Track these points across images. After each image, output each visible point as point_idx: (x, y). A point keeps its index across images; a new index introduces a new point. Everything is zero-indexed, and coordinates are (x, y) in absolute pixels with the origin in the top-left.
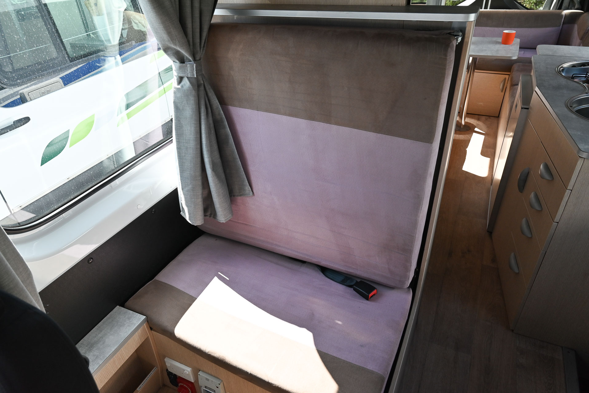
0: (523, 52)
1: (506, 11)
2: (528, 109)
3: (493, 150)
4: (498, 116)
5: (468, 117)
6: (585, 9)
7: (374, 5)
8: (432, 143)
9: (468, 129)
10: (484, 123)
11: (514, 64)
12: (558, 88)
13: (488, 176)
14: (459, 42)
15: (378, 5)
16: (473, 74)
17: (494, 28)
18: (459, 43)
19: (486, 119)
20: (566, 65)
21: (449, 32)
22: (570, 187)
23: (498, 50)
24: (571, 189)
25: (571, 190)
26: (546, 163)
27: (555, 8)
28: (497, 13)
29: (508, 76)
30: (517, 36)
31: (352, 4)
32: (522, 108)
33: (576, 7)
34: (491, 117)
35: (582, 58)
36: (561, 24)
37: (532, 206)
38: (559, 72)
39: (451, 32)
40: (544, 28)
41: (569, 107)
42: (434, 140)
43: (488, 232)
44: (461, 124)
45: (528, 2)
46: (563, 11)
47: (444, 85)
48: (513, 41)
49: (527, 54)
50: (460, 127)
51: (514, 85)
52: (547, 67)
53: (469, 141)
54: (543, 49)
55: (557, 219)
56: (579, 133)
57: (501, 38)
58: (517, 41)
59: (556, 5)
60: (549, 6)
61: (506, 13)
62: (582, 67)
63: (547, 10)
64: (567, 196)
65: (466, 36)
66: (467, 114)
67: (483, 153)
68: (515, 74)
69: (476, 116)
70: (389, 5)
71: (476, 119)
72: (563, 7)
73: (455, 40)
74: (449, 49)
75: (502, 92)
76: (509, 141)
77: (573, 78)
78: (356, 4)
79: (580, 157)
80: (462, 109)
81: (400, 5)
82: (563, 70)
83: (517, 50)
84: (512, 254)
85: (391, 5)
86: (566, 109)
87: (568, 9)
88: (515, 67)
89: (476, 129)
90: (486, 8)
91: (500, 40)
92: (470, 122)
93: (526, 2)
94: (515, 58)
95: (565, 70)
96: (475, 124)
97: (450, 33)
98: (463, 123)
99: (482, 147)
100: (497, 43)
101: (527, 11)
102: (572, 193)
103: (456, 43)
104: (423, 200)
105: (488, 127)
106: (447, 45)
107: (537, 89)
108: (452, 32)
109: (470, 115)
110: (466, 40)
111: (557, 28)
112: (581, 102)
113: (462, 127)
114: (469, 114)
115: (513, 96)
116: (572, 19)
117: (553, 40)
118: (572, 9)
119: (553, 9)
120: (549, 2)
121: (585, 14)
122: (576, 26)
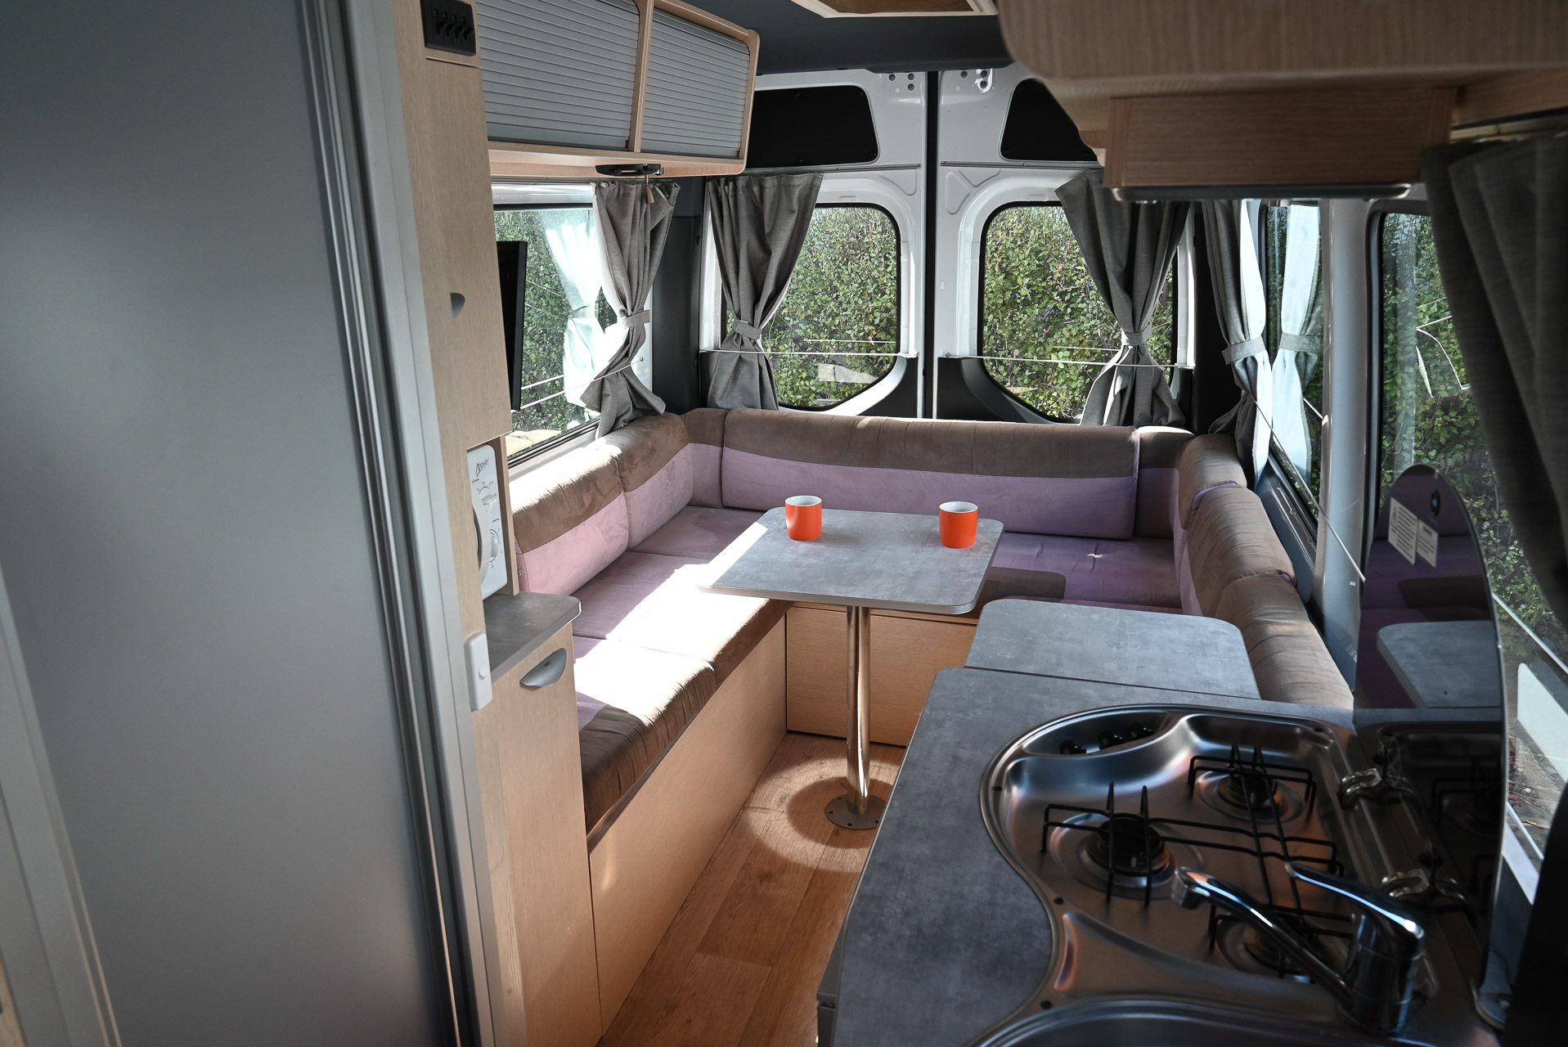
0: (1036, 550)
1: (976, 427)
6: (1196, 427)
17: (948, 475)
20: (1031, 741)
27: (1115, 418)
33: (1170, 419)
36: (1133, 469)
38: (992, 794)
40: (1092, 480)
44: (856, 792)
46: (1134, 430)
50: (856, 809)
54: (995, 629)
59: (1117, 411)
60: (1098, 412)
61: (975, 434)
63: (1093, 425)
72: (1136, 417)
82: (1017, 772)
87: (1148, 423)
91: (934, 531)
98: (864, 790)
100: (929, 539)
101: (1039, 428)
111: (1117, 480)
113: (862, 809)
116: (1162, 453)
117: (1118, 515)
118: (1160, 425)
119: (1107, 422)
120: (1098, 397)
121: (1196, 443)
122: (1177, 474)
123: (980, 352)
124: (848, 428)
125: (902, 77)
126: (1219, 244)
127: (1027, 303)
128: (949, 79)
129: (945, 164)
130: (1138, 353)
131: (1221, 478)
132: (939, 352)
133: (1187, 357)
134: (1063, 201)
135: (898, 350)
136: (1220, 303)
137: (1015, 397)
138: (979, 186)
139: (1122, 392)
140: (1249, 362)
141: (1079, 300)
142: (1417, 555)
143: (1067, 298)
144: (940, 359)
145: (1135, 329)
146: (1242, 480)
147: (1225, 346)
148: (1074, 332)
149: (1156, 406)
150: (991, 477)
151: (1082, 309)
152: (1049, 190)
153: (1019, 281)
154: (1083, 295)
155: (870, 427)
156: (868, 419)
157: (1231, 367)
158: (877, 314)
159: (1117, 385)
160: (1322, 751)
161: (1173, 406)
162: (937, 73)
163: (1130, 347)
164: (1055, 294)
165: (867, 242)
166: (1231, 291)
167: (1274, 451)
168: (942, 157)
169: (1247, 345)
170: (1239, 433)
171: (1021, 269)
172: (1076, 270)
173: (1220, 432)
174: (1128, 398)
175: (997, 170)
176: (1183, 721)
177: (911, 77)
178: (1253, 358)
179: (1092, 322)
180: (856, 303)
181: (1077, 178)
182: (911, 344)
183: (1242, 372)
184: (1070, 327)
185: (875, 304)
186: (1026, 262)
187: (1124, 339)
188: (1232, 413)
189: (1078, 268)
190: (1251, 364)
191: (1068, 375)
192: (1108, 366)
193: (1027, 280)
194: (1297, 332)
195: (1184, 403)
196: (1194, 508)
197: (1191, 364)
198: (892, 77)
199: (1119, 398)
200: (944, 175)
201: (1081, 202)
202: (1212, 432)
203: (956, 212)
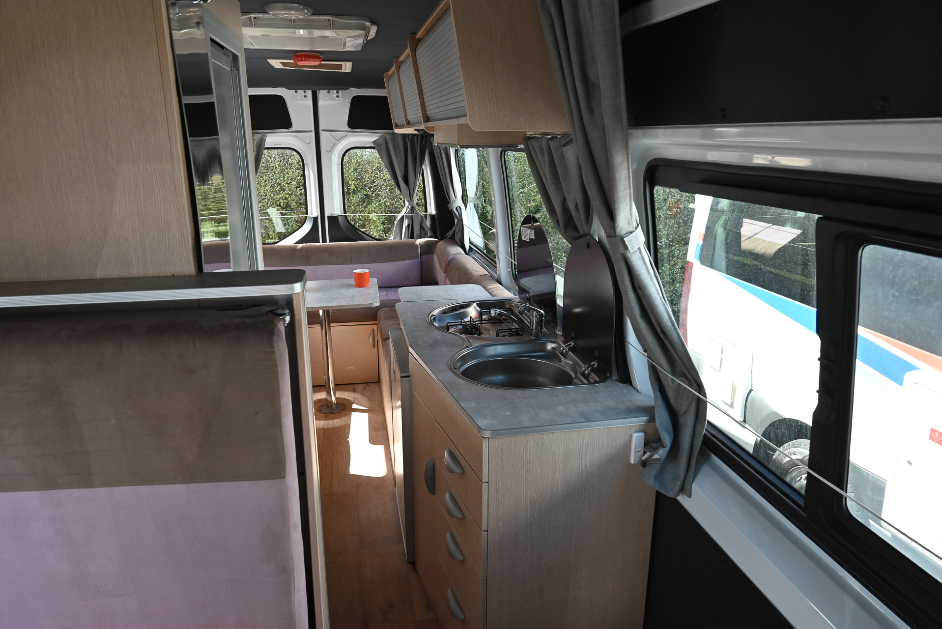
0: (384, 293)
1: (351, 244)
2: (408, 376)
3: (385, 432)
4: (378, 381)
5: (339, 390)
6: (439, 237)
7: (142, 276)
8: (284, 477)
9: (344, 408)
10: (363, 394)
11: (378, 310)
12: (435, 345)
13: (387, 474)
14: (287, 322)
15: (149, 275)
16: (330, 329)
18: (288, 324)
19: (364, 389)
20: (435, 312)
21: (270, 309)
22: (485, 479)
23: (353, 297)
24: (487, 481)
25: (488, 483)
26: (449, 449)
27: (407, 237)
28: (341, 247)
29: (376, 326)
30: (372, 275)
31: (102, 277)
32: (401, 377)
33: (428, 236)
34: (369, 384)
35: (452, 301)
36: (418, 255)
37: (451, 514)
38: (431, 323)
39: (274, 310)
40: (402, 262)
41: (453, 369)
42: (287, 472)
43: (409, 563)
44: (331, 402)
45: (375, 230)
46: (416, 240)
47: (281, 388)
48: (369, 281)
49: (390, 295)
50: (332, 407)
51: (385, 339)
52: (416, 318)
53: (349, 425)
54: (407, 294)
55: (484, 527)
56: (473, 404)
57: (353, 279)
58: (374, 281)
59: (407, 234)
60: (399, 235)
61: (351, 247)
62: (455, 313)
63: (398, 240)
64: (485, 489)
65: (296, 312)
66: (337, 386)
67: (373, 440)
68: (384, 323)
69: (349, 386)
70: (168, 275)
71: (351, 391)
72: (415, 235)
73: (281, 322)
74: (275, 338)
75: (374, 348)
76: (398, 413)
77: (448, 328)
78: (109, 277)
79: (483, 437)
80: (327, 381)
81: (187, 274)
82: (434, 319)
83: (376, 294)
84: (449, 590)
85: (172, 274)
86: (450, 373)
87: (421, 238)
88: (381, 314)
89: (355, 406)
90: (324, 240)
91: (352, 281)
92: (343, 397)
93: (372, 230)
94: (377, 304)
95: (437, 319)
96: (351, 399)
97: (272, 312)
98: (334, 400)
99: (369, 431)
100: (350, 286)
101: (376, 243)
102: (489, 486)
103: (284, 325)
104: (294, 572)
105: (369, 399)
106: (270, 332)
107: (411, 350)
108: (275, 308)
109: (341, 386)
110: (297, 317)
111: (413, 261)
112: (464, 359)
113: (333, 407)
114: (339, 386)
115: (387, 354)
116: (428, 249)
117: (415, 275)
118: (425, 238)
119: (404, 238)
120: (398, 229)
121: (441, 243)
122: (435, 257)
123: (345, 212)
124: (292, 250)
125: (301, 92)
126: (443, 163)
127: (354, 192)
128: (322, 94)
129: (323, 130)
130: (413, 210)
131: (456, 252)
132: (327, 214)
133: (432, 210)
134: (376, 146)
135: (307, 214)
136: (445, 186)
137: (362, 232)
138: (339, 140)
139: (408, 225)
140: (458, 208)
141: (378, 190)
142: (530, 238)
143: (372, 190)
144: (328, 217)
145: (411, 199)
146: (463, 252)
147: (449, 203)
148: (377, 205)
149: (422, 231)
150: (361, 265)
151: (380, 194)
152: (369, 142)
153: (350, 182)
154: (380, 188)
155: (302, 248)
156: (300, 245)
157: (452, 210)
158: (281, 201)
159: (406, 223)
160: (513, 306)
161: (429, 230)
162: (316, 91)
163: (410, 207)
164: (367, 188)
165: (272, 166)
166: (449, 181)
167: (471, 243)
168: (321, 127)
169: (457, 202)
170: (457, 237)
171: (350, 177)
172: (375, 177)
173: (449, 238)
174: (411, 227)
175: (346, 133)
176: (475, 304)
177: (305, 92)
178: (459, 207)
179: (385, 200)
180: (271, 195)
181: (381, 137)
182: (314, 210)
183: (456, 212)
184: (375, 202)
185: (280, 196)
186: (352, 174)
187: (407, 203)
188: (453, 230)
189: (376, 176)
190: (459, 209)
191: (376, 225)
192: (400, 216)
193: (353, 182)
194: (473, 196)
195: (433, 228)
196: (447, 264)
197: (434, 212)
198: (296, 92)
199: (407, 228)
200: (323, 135)
201: (384, 147)
202: (446, 238)
203: (330, 151)
